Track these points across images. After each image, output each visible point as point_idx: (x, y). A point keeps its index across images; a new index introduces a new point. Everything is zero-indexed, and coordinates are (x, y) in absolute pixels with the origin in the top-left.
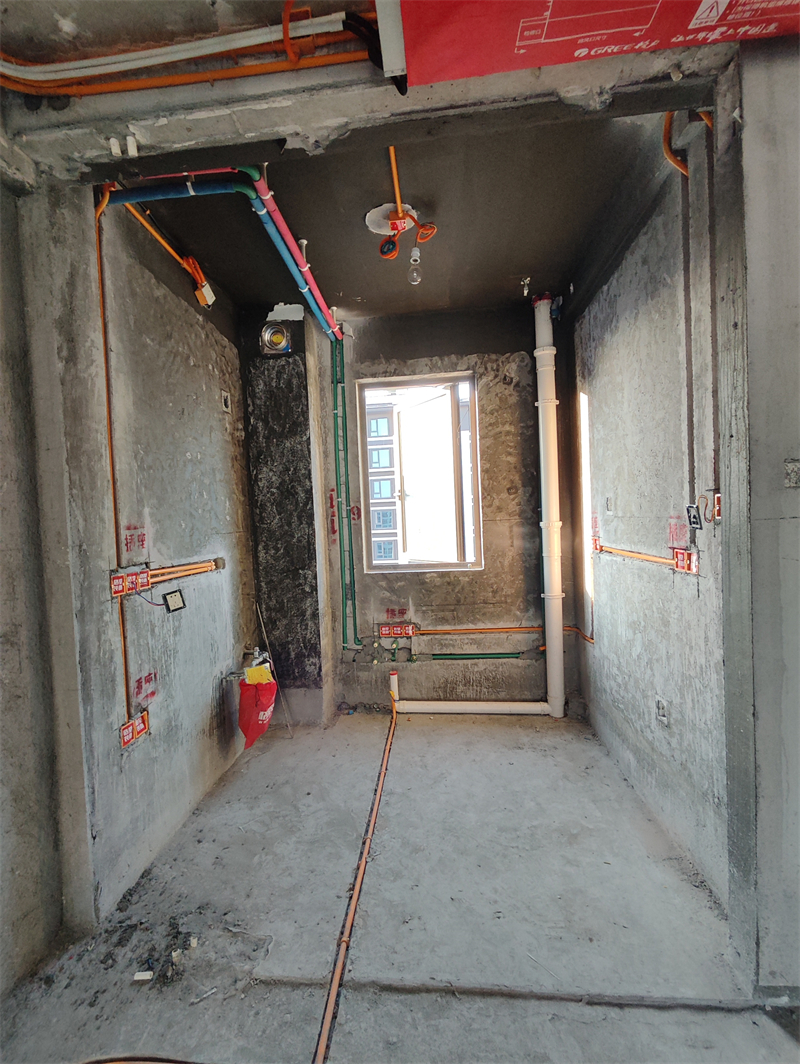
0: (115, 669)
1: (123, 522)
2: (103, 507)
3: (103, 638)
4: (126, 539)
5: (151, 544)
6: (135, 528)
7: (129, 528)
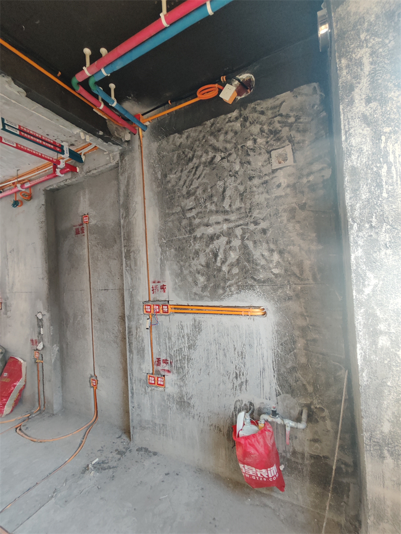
0: (144, 346)
1: (151, 280)
2: (140, 273)
3: (138, 330)
4: (153, 288)
5: (171, 291)
6: (159, 282)
7: (154, 282)
